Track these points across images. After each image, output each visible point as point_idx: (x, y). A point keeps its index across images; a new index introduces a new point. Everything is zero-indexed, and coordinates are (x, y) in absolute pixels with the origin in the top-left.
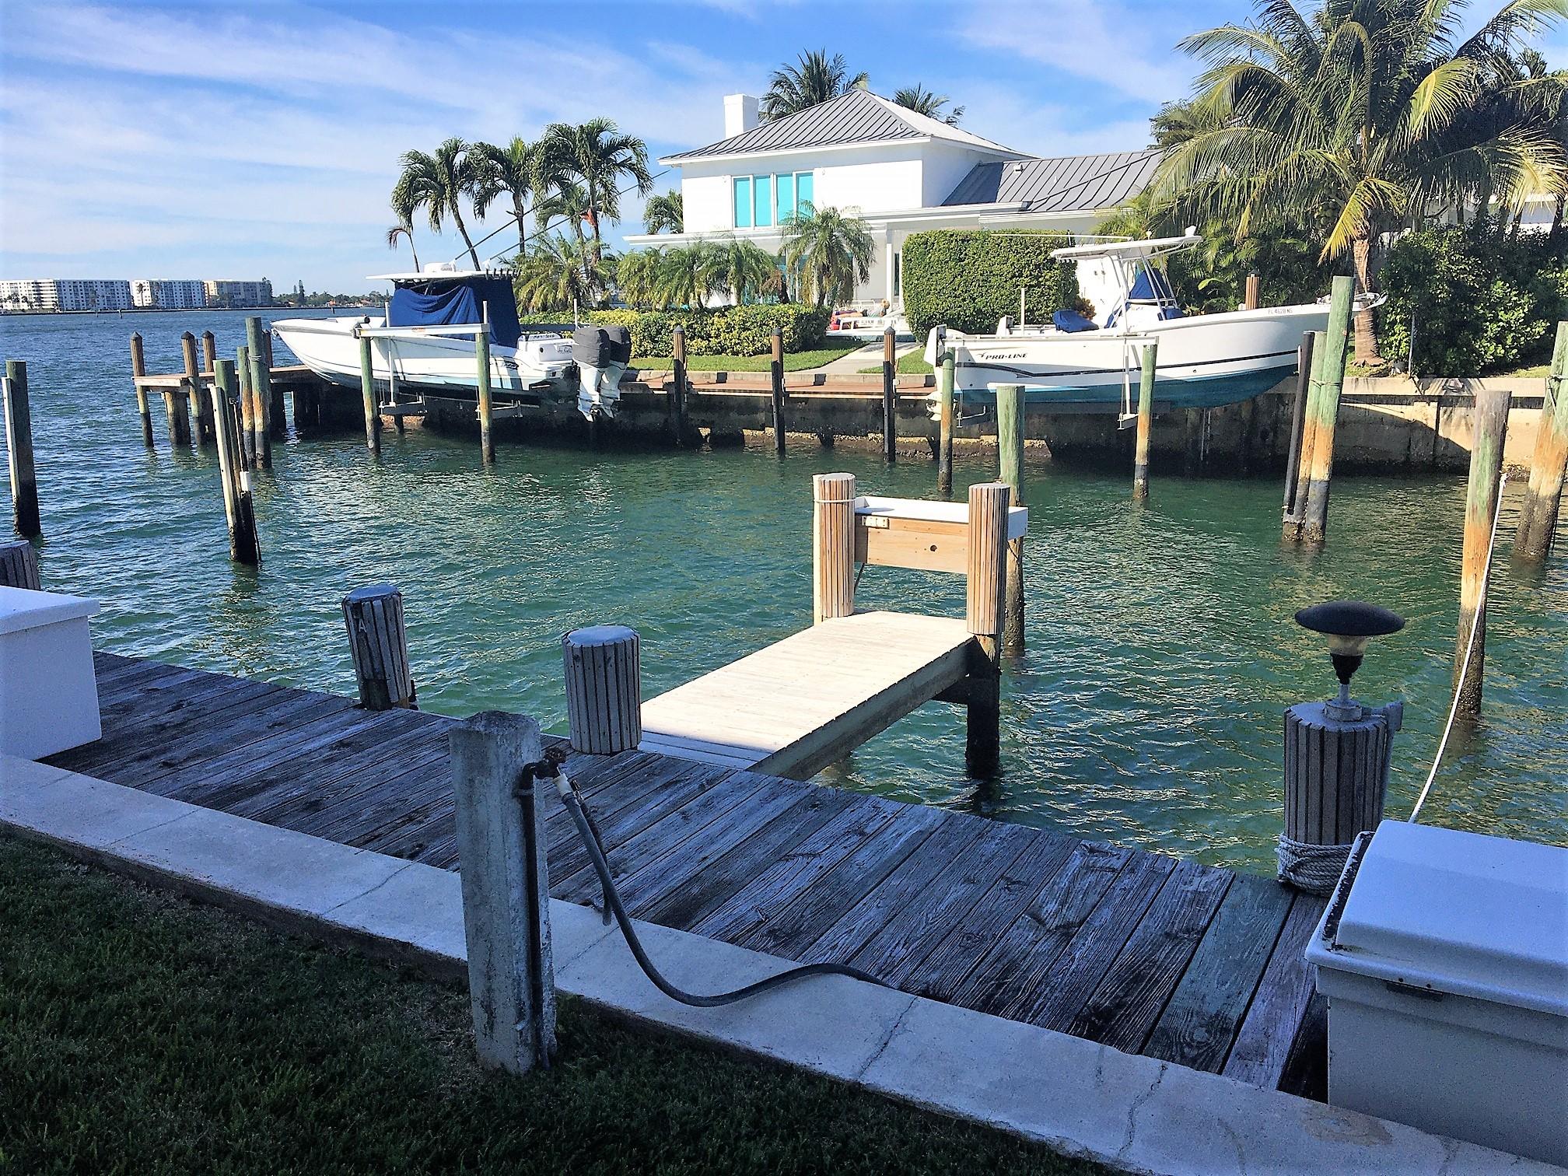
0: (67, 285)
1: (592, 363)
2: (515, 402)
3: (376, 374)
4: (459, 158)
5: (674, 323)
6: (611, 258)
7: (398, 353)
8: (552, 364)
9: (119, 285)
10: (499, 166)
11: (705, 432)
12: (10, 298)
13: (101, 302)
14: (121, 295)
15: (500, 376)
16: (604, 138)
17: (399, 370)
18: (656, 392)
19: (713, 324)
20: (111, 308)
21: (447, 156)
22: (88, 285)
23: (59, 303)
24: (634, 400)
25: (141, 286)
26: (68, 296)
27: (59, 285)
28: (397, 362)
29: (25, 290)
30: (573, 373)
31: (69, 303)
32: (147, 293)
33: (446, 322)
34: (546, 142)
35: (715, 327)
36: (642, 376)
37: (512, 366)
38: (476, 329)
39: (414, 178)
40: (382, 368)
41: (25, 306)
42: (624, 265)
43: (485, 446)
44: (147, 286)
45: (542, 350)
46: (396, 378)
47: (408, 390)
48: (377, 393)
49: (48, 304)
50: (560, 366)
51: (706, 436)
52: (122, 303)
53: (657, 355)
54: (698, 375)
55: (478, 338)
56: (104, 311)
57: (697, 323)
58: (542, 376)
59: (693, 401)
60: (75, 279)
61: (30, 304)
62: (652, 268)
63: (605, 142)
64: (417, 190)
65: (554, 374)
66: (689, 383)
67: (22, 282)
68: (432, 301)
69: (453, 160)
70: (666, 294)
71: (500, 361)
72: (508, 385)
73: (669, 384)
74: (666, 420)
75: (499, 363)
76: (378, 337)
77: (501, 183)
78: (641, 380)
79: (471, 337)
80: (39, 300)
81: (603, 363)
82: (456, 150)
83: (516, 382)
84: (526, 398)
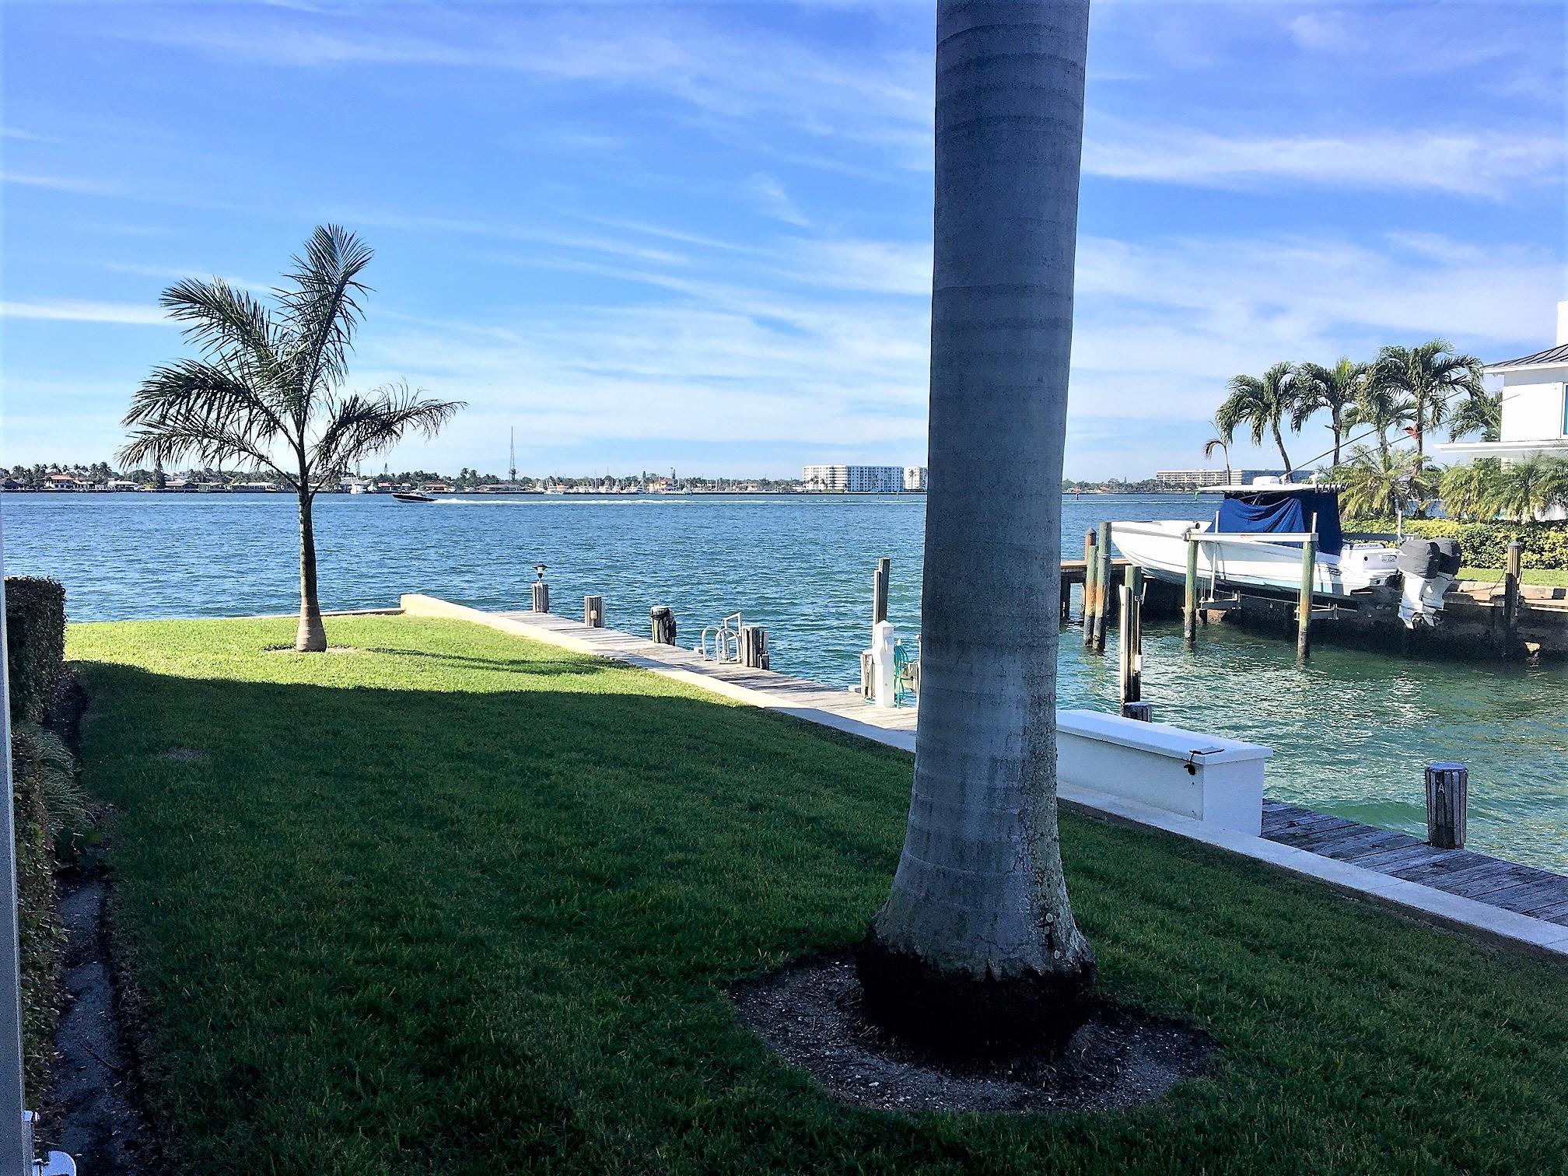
0: (855, 470)
1: (1419, 574)
2: (1331, 605)
3: (1199, 573)
4: (1286, 379)
5: (1502, 535)
6: (1433, 470)
7: (1222, 554)
8: (1376, 573)
9: (896, 470)
10: (1323, 385)
11: (1533, 647)
12: (812, 480)
13: (879, 485)
14: (896, 479)
15: (1323, 581)
16: (1439, 359)
17: (1221, 570)
18: (1480, 604)
19: (1547, 538)
20: (887, 491)
21: (1274, 379)
22: (872, 471)
23: (848, 485)
24: (1457, 610)
25: (912, 472)
26: (856, 479)
27: (849, 470)
28: (1220, 563)
29: (824, 474)
30: (1396, 581)
31: (855, 486)
32: (917, 478)
33: (1271, 529)
34: (1378, 364)
35: (1549, 541)
36: (1463, 586)
37: (1335, 572)
38: (1305, 538)
39: (1241, 399)
40: (1205, 567)
41: (822, 487)
42: (1449, 478)
43: (1301, 644)
44: (917, 473)
45: (1366, 559)
46: (1217, 578)
47: (1225, 588)
48: (1198, 590)
49: (839, 486)
50: (1384, 573)
51: (1534, 652)
52: (896, 487)
53: (1478, 566)
54: (1531, 589)
55: (1306, 546)
56: (882, 493)
57: (1529, 536)
58: (1366, 584)
59: (1522, 614)
60: (861, 465)
61: (826, 485)
62: (1481, 481)
63: (1439, 362)
64: (1242, 409)
65: (1378, 582)
66: (1520, 597)
67: (823, 467)
68: (1259, 511)
69: (1279, 381)
70: (1496, 507)
71: (1324, 567)
72: (1328, 590)
73: (1497, 597)
74: (1488, 632)
75: (1323, 569)
76: (1207, 542)
77: (1322, 399)
78: (1462, 591)
79: (1300, 545)
80: (833, 482)
81: (1430, 574)
82: (1285, 373)
83: (1337, 587)
84: (1343, 602)
